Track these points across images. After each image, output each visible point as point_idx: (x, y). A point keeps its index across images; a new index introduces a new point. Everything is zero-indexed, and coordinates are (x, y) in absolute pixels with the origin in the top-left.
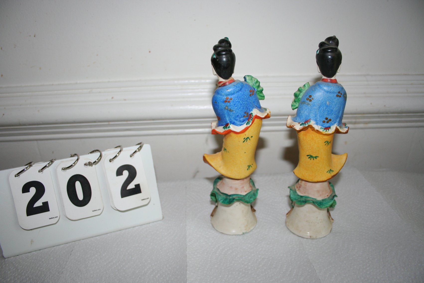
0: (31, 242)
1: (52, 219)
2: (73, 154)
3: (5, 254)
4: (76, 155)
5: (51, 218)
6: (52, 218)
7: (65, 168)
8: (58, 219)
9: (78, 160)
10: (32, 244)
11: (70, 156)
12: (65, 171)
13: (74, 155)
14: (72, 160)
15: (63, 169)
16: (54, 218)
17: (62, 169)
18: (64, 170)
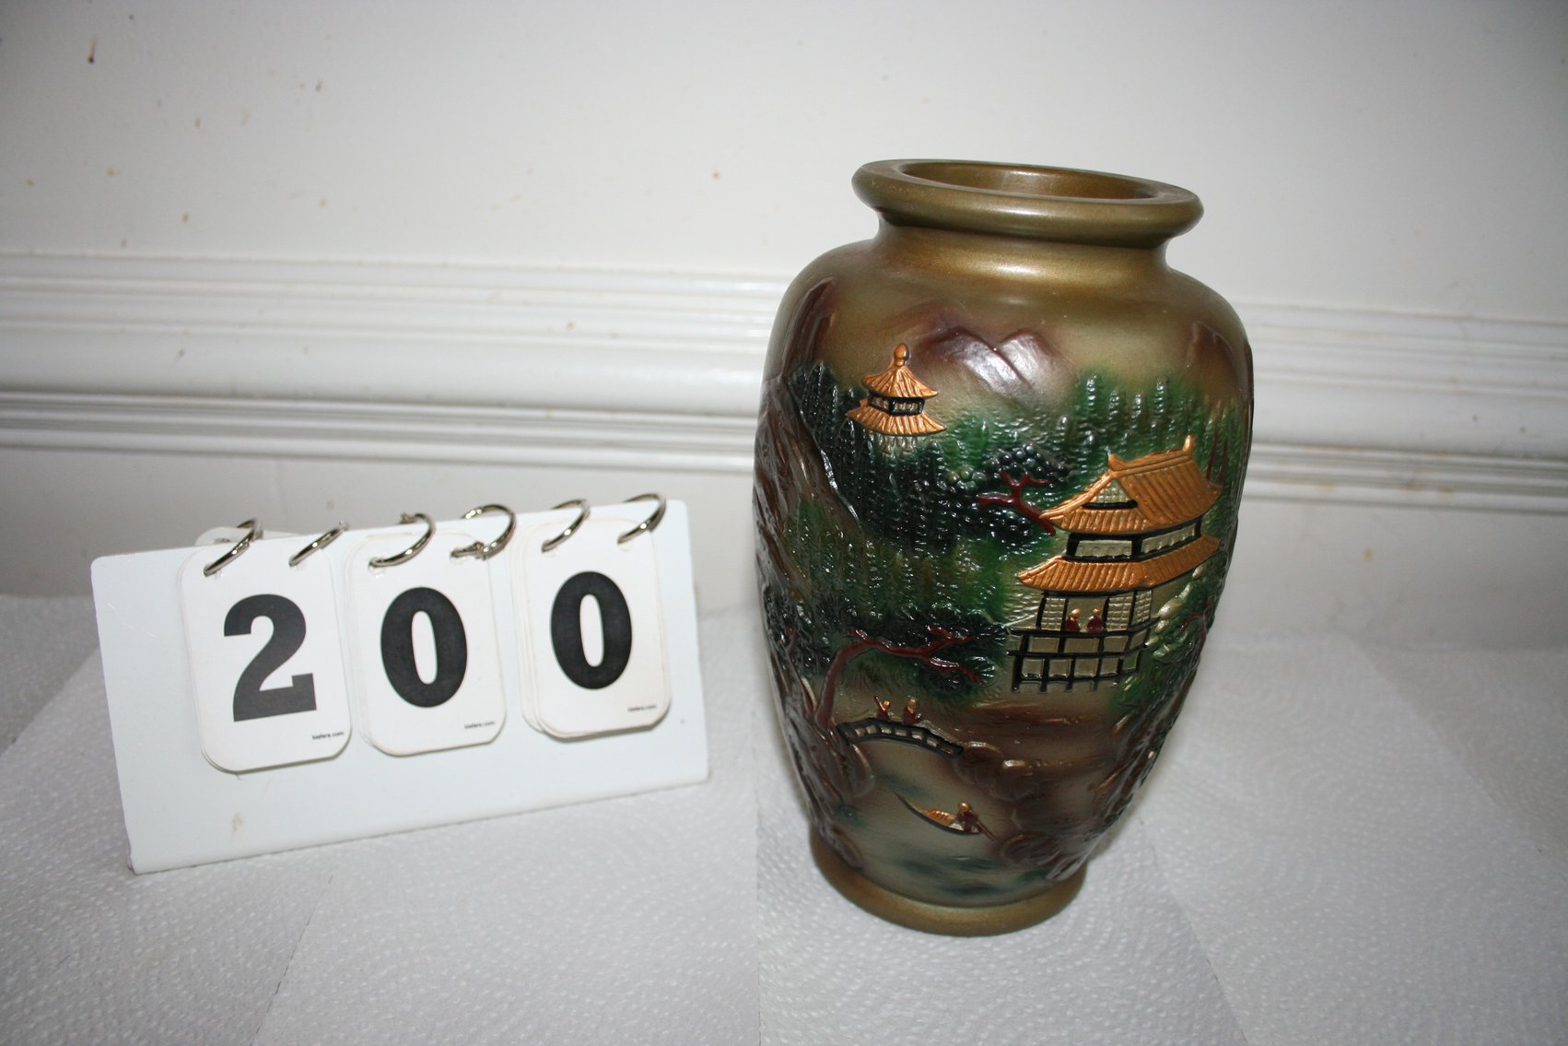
0: (234, 821)
1: (322, 739)
2: (411, 513)
3: (139, 859)
4: (420, 516)
5: (318, 737)
6: (324, 736)
7: (380, 561)
8: (344, 742)
9: (428, 535)
10: (235, 829)
11: (400, 519)
12: (379, 570)
13: (412, 518)
14: (407, 534)
15: (374, 562)
16: (329, 736)
17: (371, 564)
18: (376, 566)
